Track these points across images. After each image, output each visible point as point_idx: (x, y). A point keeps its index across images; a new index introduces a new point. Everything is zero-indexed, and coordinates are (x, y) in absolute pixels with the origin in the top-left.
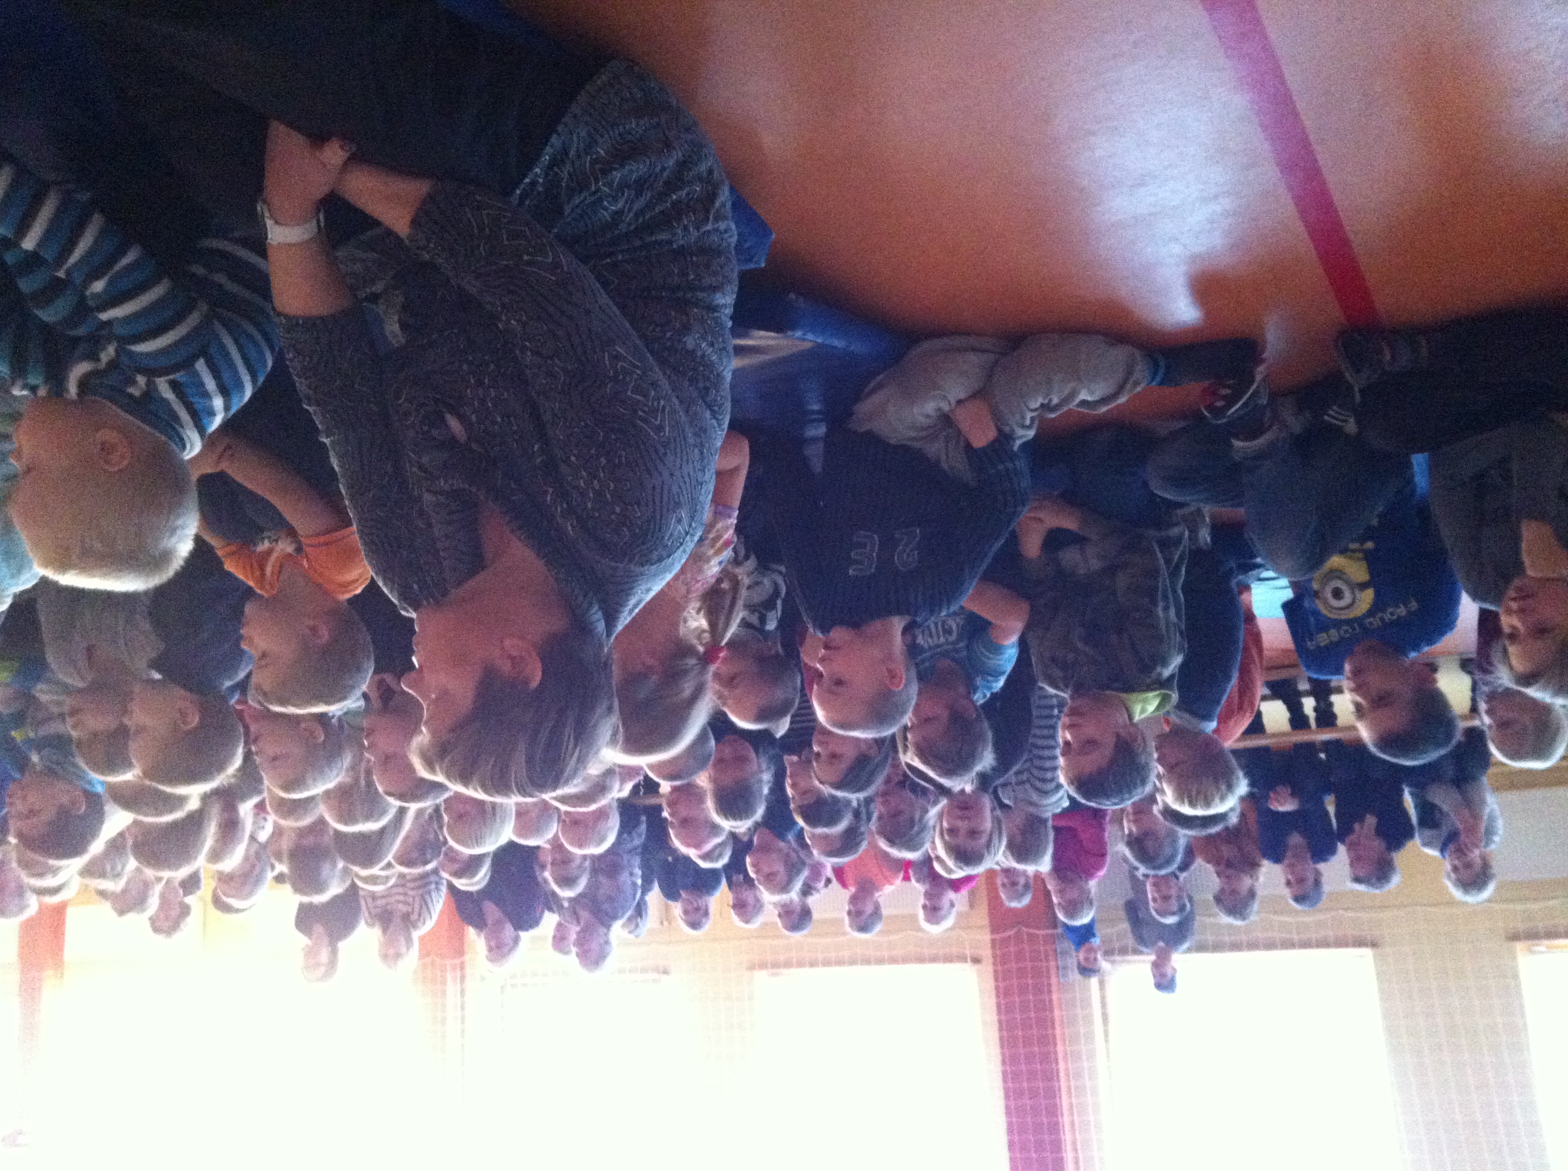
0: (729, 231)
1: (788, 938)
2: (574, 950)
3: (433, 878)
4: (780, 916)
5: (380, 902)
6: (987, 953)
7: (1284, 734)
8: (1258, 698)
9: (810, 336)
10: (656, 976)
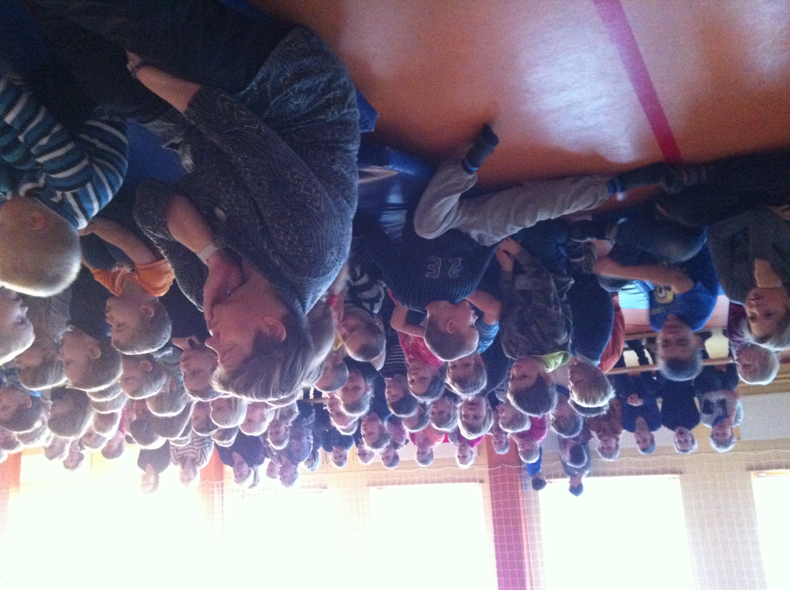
0: (356, 114)
1: (386, 470)
2: (279, 476)
3: (207, 440)
4: (383, 459)
5: (180, 453)
6: (486, 477)
7: (636, 367)
8: (622, 349)
9: (397, 169)
10: (320, 490)
